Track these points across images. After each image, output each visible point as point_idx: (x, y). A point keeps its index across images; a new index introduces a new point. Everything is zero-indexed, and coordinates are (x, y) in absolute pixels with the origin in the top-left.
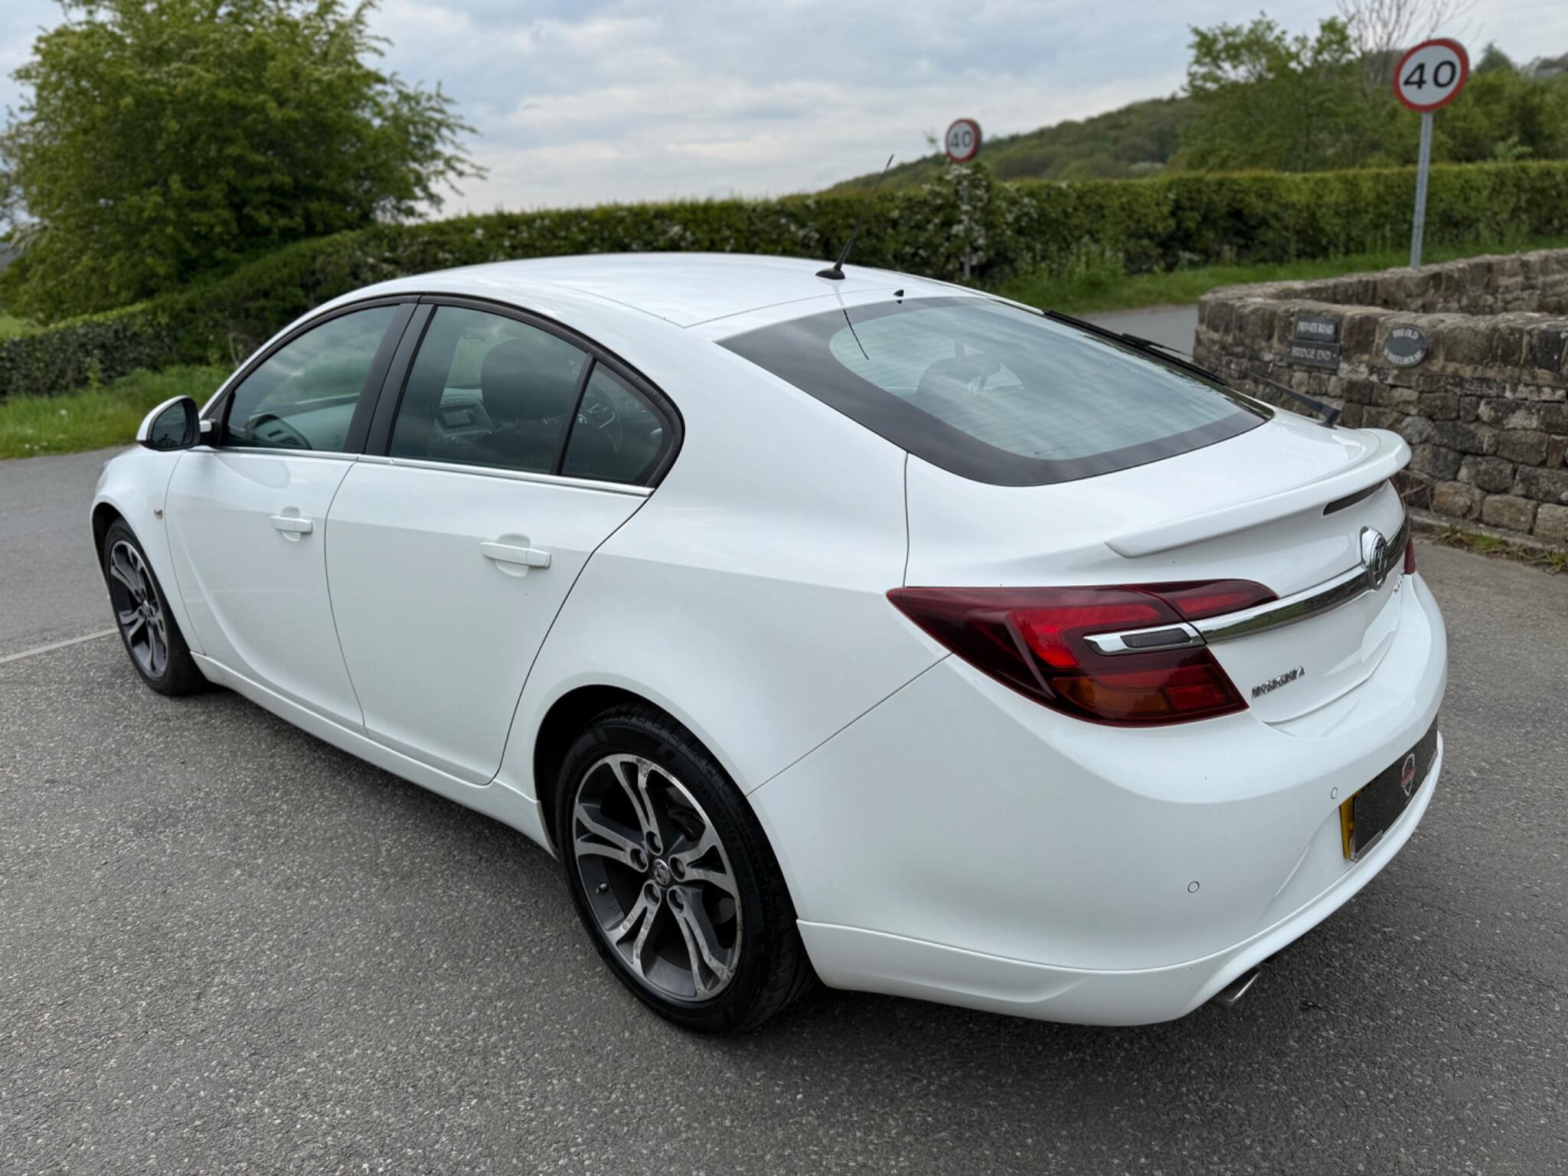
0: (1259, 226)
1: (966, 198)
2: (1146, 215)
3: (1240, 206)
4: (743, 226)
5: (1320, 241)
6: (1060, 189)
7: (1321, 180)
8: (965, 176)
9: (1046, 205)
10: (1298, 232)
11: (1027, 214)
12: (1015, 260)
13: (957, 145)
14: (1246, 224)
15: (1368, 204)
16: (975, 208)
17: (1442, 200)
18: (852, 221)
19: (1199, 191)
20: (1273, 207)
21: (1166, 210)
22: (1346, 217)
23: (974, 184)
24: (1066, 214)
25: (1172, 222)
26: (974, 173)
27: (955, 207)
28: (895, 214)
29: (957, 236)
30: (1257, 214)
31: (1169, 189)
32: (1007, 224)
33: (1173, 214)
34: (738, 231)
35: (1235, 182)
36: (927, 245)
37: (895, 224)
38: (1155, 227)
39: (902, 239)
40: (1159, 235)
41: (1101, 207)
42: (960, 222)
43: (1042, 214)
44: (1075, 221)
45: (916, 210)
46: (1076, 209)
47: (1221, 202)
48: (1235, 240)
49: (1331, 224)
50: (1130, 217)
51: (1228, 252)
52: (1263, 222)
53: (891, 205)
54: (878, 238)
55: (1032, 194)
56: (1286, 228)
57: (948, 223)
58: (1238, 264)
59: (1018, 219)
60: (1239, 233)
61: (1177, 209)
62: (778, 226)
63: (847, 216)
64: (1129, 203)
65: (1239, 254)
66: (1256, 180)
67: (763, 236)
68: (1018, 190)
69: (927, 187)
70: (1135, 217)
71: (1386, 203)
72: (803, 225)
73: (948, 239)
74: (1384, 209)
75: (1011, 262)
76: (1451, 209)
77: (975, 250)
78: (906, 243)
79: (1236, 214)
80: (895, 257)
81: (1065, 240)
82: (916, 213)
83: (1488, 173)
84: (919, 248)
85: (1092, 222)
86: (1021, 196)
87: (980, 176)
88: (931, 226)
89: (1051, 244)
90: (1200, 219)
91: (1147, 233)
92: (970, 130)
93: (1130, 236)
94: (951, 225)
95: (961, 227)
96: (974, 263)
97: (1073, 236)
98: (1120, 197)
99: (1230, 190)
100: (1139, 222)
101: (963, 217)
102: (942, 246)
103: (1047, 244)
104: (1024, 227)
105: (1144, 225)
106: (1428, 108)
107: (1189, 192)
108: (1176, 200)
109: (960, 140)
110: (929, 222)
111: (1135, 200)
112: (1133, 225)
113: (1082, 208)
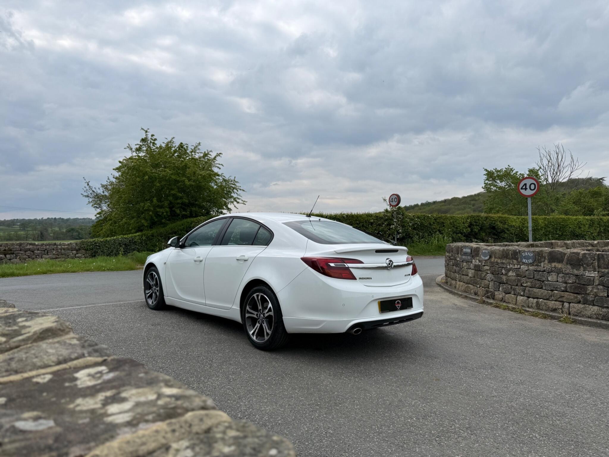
0: (502, 232)
1: (395, 217)
2: (459, 226)
3: (494, 225)
6: (429, 216)
7: (524, 218)
8: (395, 211)
9: (423, 221)
11: (416, 223)
13: (393, 201)
14: (497, 231)
15: (542, 227)
16: (398, 220)
17: (570, 228)
18: (358, 222)
19: (479, 220)
20: (506, 226)
21: (466, 225)
22: (534, 231)
23: (398, 213)
24: (430, 224)
25: (469, 229)
26: (398, 210)
27: (392, 220)
28: (372, 221)
29: (392, 229)
30: (501, 228)
31: (468, 219)
32: (410, 226)
33: (469, 226)
35: (492, 217)
36: (382, 231)
37: (372, 224)
38: (463, 230)
39: (374, 228)
40: (464, 233)
41: (443, 223)
42: (393, 224)
43: (422, 224)
44: (434, 227)
45: (379, 220)
46: (434, 223)
47: (487, 224)
48: (493, 236)
50: (454, 227)
52: (503, 231)
53: (371, 218)
54: (366, 227)
55: (418, 218)
56: (511, 234)
57: (389, 225)
59: (413, 225)
60: (494, 234)
61: (471, 225)
63: (356, 220)
64: (453, 222)
66: (500, 217)
68: (414, 216)
71: (549, 227)
73: (389, 229)
75: (412, 238)
76: (574, 231)
77: (399, 233)
78: (375, 230)
79: (493, 228)
81: (430, 232)
83: (587, 220)
85: (440, 228)
86: (414, 218)
87: (400, 211)
88: (384, 225)
89: (425, 233)
90: (479, 229)
91: (460, 232)
92: (397, 197)
93: (454, 233)
94: (390, 225)
95: (394, 226)
96: (398, 237)
97: (433, 231)
98: (450, 220)
99: (490, 220)
100: (457, 228)
101: (394, 223)
102: (387, 231)
103: (424, 233)
104: (416, 227)
105: (459, 229)
106: (529, 196)
107: (475, 220)
108: (470, 222)
109: (393, 200)
110: (383, 224)
111: (455, 221)
112: (455, 229)
113: (436, 223)
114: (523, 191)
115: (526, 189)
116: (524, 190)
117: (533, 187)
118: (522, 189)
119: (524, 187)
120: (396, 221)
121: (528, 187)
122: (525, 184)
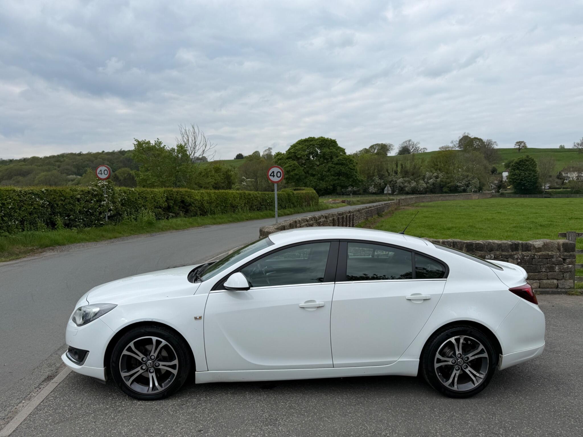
0: (189, 206)
1: (105, 192)
2: (159, 201)
3: (184, 199)
4: (17, 198)
5: (204, 210)
6: (132, 191)
7: (202, 193)
8: (106, 185)
9: (130, 196)
10: (199, 208)
11: (124, 199)
12: (122, 214)
13: (101, 174)
14: (185, 205)
15: (214, 200)
16: (109, 196)
17: (230, 200)
18: (63, 198)
19: (172, 194)
20: (192, 200)
21: (164, 199)
22: (210, 204)
23: (108, 187)
24: (136, 199)
25: (166, 203)
26: (108, 184)
27: (102, 195)
28: (79, 196)
29: (103, 205)
30: (188, 202)
31: (164, 193)
32: (119, 202)
34: (14, 200)
35: (181, 192)
36: (92, 208)
37: (78, 200)
38: (162, 205)
39: (82, 205)
40: (163, 207)
41: (146, 198)
42: (105, 201)
43: (129, 199)
44: (139, 202)
45: (86, 195)
46: (139, 198)
47: (179, 198)
48: (183, 210)
49: (206, 205)
51: (182, 214)
52: (190, 204)
53: (76, 193)
54: (73, 204)
55: (125, 193)
56: (196, 206)
57: (100, 201)
58: (185, 217)
59: (121, 200)
60: (183, 208)
61: (167, 201)
62: (31, 198)
63: (60, 196)
64: (154, 196)
65: (185, 214)
66: (186, 192)
67: (25, 202)
68: (120, 190)
69: (90, 187)
70: (156, 201)
71: (218, 200)
72: (42, 199)
73: (100, 206)
74: (218, 202)
75: (120, 215)
76: (232, 203)
77: (110, 210)
78: (84, 207)
79: (183, 202)
80: (79, 212)
81: (136, 208)
82: (87, 197)
84: (89, 209)
85: (144, 203)
86: (121, 193)
87: (110, 185)
88: (93, 201)
89: (132, 209)
90: (173, 202)
91: (160, 207)
92: (107, 169)
93: (155, 208)
94: (101, 202)
95: (105, 202)
96: (109, 215)
97: (139, 207)
98: (151, 195)
99: (180, 194)
100: (157, 203)
101: (105, 199)
102: (98, 209)
103: (131, 209)
104: (124, 203)
105: (159, 204)
106: (276, 182)
107: (170, 194)
108: (167, 197)
109: (103, 172)
110: (92, 200)
111: (155, 196)
112: (156, 204)
113: (141, 198)
114: (271, 178)
115: (274, 176)
117: (279, 175)
118: (270, 175)
119: (272, 175)
120: (107, 197)
121: (275, 174)
122: (273, 172)
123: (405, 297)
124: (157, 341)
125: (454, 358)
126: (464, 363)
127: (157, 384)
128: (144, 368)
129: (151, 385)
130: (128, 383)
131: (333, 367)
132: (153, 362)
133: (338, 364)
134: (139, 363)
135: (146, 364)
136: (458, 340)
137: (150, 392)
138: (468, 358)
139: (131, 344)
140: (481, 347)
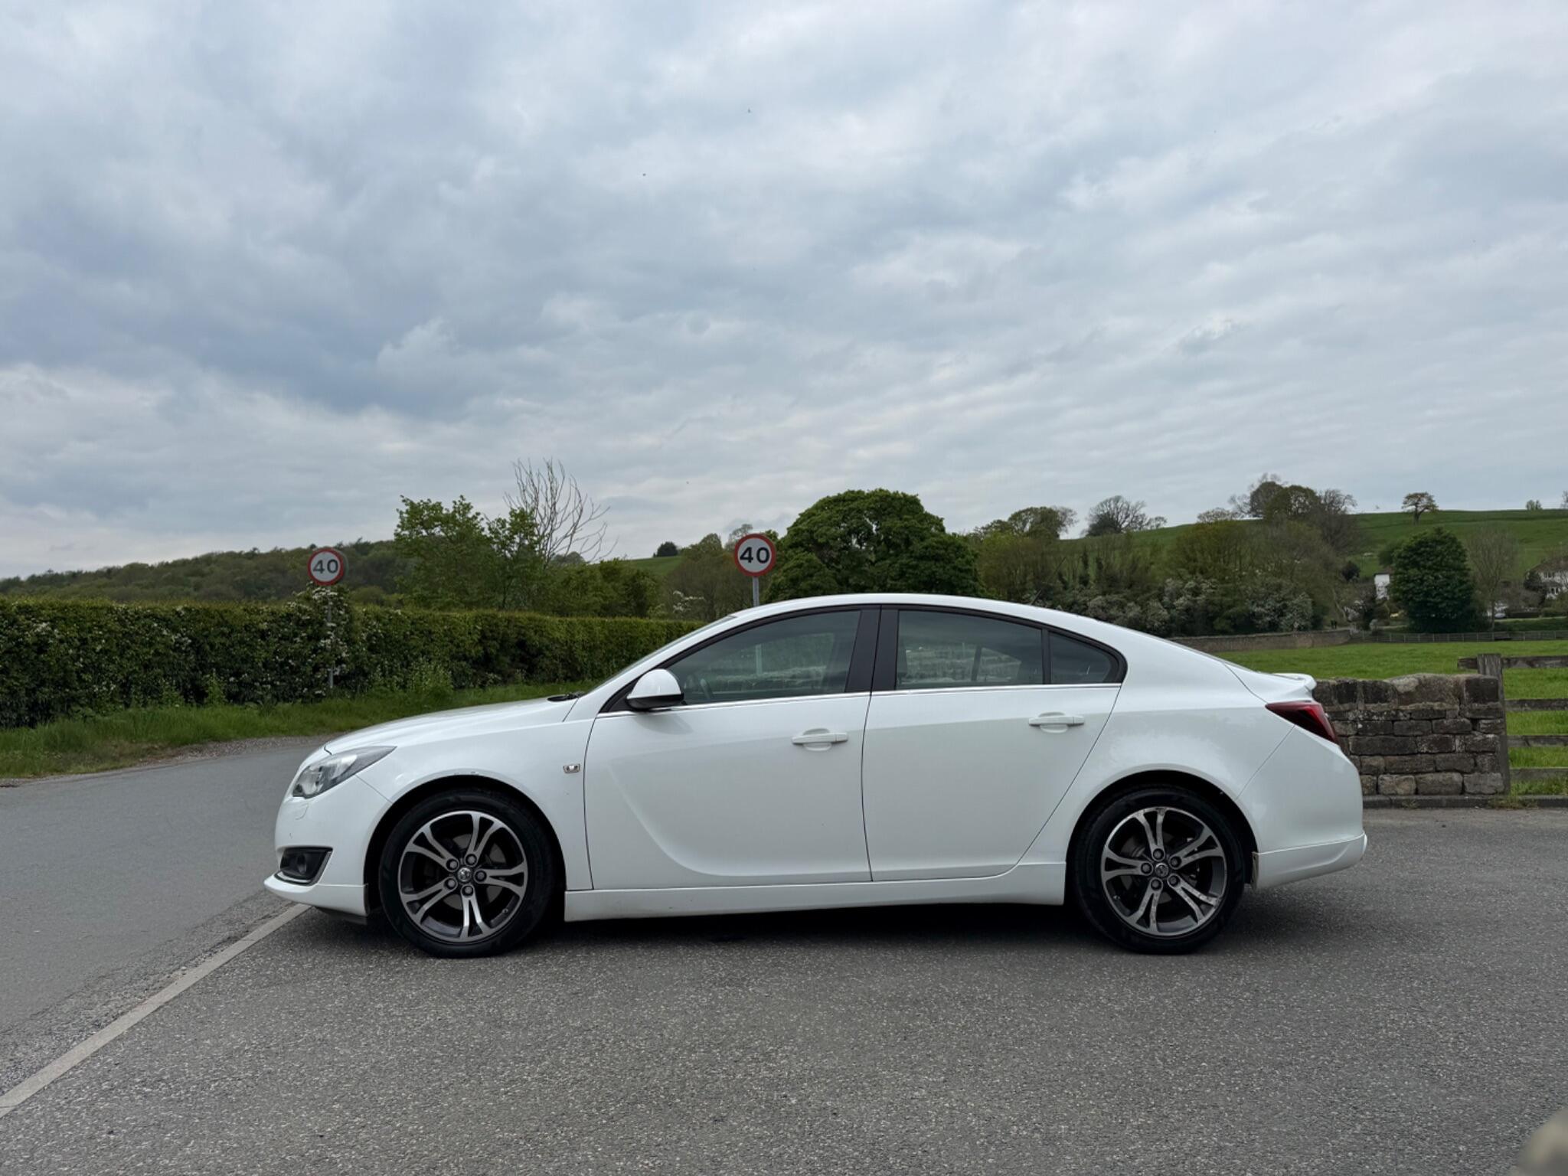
0: (537, 655)
1: (330, 615)
2: (462, 641)
3: (524, 639)
4: (117, 627)
5: (576, 669)
6: (397, 614)
7: (571, 623)
8: (331, 597)
9: (390, 627)
10: (562, 661)
11: (375, 634)
12: (369, 673)
13: (322, 570)
14: (528, 653)
15: (601, 643)
16: (339, 625)
18: (226, 630)
19: (497, 625)
20: (546, 641)
21: (476, 637)
22: (590, 651)
23: (338, 604)
24: (405, 636)
25: (480, 648)
26: (338, 596)
27: (322, 624)
28: (264, 626)
29: (324, 649)
30: (535, 646)
31: (476, 622)
32: (363, 641)
33: (480, 642)
34: (110, 631)
35: (517, 619)
36: (296, 656)
37: (263, 635)
38: (470, 651)
39: (272, 649)
40: (472, 658)
41: (430, 632)
42: (328, 637)
43: (387, 635)
44: (413, 643)
45: (282, 624)
46: (412, 633)
47: (512, 634)
48: (521, 665)
49: (581, 655)
50: (452, 642)
51: (519, 675)
52: (540, 652)
53: (259, 618)
54: (249, 646)
55: (378, 619)
56: (555, 657)
57: (316, 637)
58: (527, 683)
59: (369, 638)
60: (523, 660)
61: (482, 641)
62: (150, 629)
63: (219, 625)
64: (449, 630)
65: (526, 676)
66: (530, 619)
67: (135, 638)
68: (366, 613)
69: (293, 604)
70: (456, 642)
71: (611, 643)
72: (175, 631)
73: (315, 651)
74: (611, 647)
75: (366, 675)
77: (340, 662)
78: (276, 653)
79: (521, 644)
80: (265, 665)
81: (406, 658)
82: (283, 627)
84: (288, 658)
85: (424, 645)
86: (370, 619)
87: (342, 598)
88: (298, 639)
89: (395, 661)
90: (498, 646)
91: (464, 655)
92: (336, 559)
93: (453, 658)
94: (318, 640)
95: (328, 641)
96: (337, 673)
97: (411, 655)
98: (442, 626)
99: (516, 626)
100: (458, 646)
101: (329, 633)
102: (309, 658)
103: (392, 660)
104: (375, 645)
105: (462, 649)
106: (756, 575)
107: (490, 626)
108: (482, 631)
109: (325, 567)
110: (296, 635)
111: (454, 628)
112: (454, 649)
113: (416, 633)
114: (744, 564)
115: (750, 559)
116: (747, 561)
117: (763, 555)
118: (742, 558)
119: (747, 555)
120: (333, 628)
121: (754, 555)
122: (749, 549)
123: (1027, 719)
124: (482, 820)
125: (1145, 859)
126: (1171, 871)
127: (479, 920)
128: (451, 883)
129: (466, 923)
130: (416, 918)
131: (872, 881)
132: (473, 869)
133: (883, 872)
134: (440, 873)
135: (456, 874)
136: (1152, 818)
137: (464, 937)
138: (1179, 860)
139: (426, 829)
140: (1207, 832)
